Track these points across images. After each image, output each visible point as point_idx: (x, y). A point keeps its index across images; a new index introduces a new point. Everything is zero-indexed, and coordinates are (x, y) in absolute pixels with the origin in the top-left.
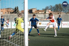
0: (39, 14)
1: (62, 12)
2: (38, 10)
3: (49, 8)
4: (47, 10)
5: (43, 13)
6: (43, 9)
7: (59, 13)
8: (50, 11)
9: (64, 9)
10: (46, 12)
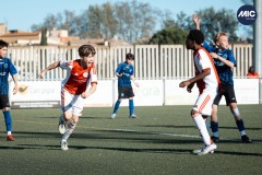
0: (19, 46)
1: (116, 37)
2: (13, 32)
3: (58, 23)
4: (51, 29)
5: (34, 45)
6: (34, 27)
7: (102, 44)
8: (64, 33)
9: (125, 26)
10: (49, 41)
